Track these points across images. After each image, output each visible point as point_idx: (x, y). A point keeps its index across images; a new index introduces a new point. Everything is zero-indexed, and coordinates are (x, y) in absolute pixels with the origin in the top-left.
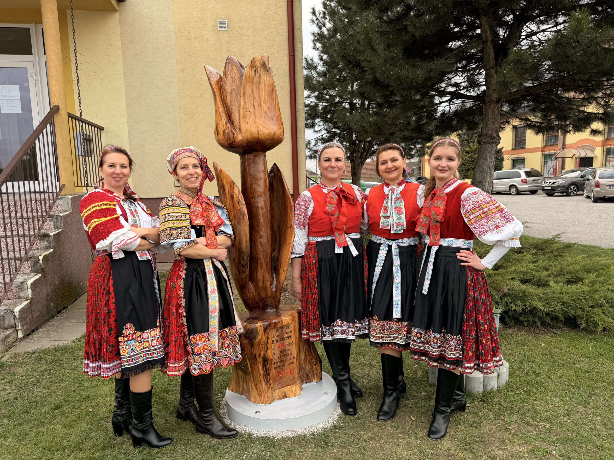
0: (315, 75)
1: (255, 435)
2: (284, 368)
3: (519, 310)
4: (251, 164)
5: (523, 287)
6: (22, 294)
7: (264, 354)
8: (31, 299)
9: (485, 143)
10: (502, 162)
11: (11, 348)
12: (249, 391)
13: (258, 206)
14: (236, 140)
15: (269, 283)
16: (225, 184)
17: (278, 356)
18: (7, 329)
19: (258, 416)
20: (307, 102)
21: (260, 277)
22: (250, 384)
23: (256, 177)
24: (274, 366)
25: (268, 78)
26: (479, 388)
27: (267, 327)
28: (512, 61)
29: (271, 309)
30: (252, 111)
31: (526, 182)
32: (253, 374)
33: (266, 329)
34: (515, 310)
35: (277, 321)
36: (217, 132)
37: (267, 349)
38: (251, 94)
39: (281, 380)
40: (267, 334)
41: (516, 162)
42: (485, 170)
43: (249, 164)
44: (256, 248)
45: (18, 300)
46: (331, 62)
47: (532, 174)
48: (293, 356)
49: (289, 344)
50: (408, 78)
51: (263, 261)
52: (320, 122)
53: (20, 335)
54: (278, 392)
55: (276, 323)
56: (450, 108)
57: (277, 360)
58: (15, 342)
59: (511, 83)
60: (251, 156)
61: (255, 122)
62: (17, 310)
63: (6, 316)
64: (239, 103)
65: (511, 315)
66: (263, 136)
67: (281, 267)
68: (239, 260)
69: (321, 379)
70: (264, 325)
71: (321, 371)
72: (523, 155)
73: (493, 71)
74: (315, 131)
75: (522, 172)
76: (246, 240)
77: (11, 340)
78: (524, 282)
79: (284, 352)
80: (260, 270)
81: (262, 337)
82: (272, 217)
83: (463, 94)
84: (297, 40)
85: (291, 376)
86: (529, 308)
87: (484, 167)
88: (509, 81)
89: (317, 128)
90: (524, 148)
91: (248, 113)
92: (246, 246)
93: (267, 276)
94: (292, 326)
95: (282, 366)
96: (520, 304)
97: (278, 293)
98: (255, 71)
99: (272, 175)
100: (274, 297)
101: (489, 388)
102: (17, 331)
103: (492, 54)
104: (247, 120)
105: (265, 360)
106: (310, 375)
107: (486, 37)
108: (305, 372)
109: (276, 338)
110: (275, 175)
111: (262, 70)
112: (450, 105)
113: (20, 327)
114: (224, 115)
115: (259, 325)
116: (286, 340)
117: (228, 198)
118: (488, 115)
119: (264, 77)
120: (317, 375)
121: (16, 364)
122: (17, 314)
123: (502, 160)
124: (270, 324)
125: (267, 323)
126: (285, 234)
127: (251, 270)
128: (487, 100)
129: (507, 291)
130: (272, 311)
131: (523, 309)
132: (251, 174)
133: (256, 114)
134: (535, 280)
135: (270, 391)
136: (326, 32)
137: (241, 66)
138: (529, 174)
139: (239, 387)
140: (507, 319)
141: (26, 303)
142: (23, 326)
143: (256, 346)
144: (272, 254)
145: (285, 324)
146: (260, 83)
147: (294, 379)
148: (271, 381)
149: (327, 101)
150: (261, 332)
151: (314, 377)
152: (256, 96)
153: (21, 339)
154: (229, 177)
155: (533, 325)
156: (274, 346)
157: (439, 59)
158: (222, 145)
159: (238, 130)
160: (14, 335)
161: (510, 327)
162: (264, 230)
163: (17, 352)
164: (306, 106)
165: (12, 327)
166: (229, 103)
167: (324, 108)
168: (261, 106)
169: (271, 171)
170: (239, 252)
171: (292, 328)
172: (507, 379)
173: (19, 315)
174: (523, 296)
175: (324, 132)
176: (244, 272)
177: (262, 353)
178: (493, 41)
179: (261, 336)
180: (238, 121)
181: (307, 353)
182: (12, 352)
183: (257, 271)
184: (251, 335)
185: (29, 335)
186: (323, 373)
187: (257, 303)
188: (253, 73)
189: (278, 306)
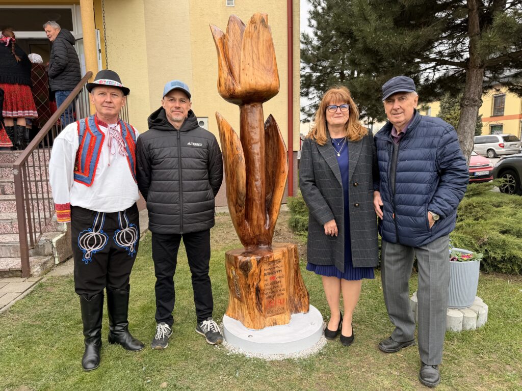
0: (310, 49)
1: (248, 356)
2: (274, 298)
3: (499, 258)
4: (249, 114)
5: (503, 237)
6: (59, 228)
7: (257, 284)
8: (66, 232)
9: (467, 106)
10: (481, 128)
11: (49, 272)
12: (243, 317)
13: (254, 152)
14: (236, 91)
15: (262, 223)
16: (226, 132)
17: (269, 287)
18: (47, 256)
19: (250, 339)
20: (303, 73)
21: (255, 217)
22: (244, 311)
23: (253, 125)
24: (266, 296)
25: (266, 33)
26: (459, 327)
27: (260, 260)
28: (496, 26)
29: (264, 245)
30: (251, 64)
31: (503, 147)
32: (247, 302)
33: (259, 262)
34: (494, 258)
35: (269, 255)
36: (220, 85)
37: (260, 280)
38: (250, 48)
39: (272, 309)
40: (260, 267)
41: (495, 128)
42: (466, 131)
43: (247, 113)
44: (252, 190)
45: (55, 232)
46: (325, 37)
47: (510, 139)
48: (283, 288)
49: (280, 277)
50: (396, 44)
51: (258, 202)
52: (313, 90)
53: (57, 262)
54: (269, 319)
55: (268, 258)
56: (434, 74)
57: (269, 291)
58: (52, 267)
59: (496, 46)
60: (249, 106)
61: (253, 74)
62: (54, 240)
63: (46, 246)
64: (239, 57)
65: (490, 262)
66: (260, 87)
67: (274, 208)
68: (237, 200)
69: (308, 310)
70: (257, 259)
71: (309, 304)
72: (500, 122)
73: (477, 38)
74: (309, 99)
75: (500, 137)
76: (243, 182)
77: (49, 265)
78: (503, 232)
79: (275, 284)
80: (255, 210)
81: (255, 270)
82: (267, 163)
83: (447, 61)
84: (295, 14)
85: (281, 306)
86: (508, 256)
87: (466, 128)
88: (493, 44)
89: (310, 96)
90: (503, 115)
91: (247, 66)
92: (243, 188)
93: (261, 216)
94: (283, 261)
95: (273, 296)
96: (499, 252)
97: (271, 232)
98: (255, 27)
99: (268, 125)
100: (267, 235)
101: (468, 328)
102: (54, 258)
103: (477, 21)
104: (246, 72)
105: (258, 290)
106: (298, 306)
107: (472, 6)
108: (293, 303)
109: (268, 271)
110: (270, 126)
111: (261, 26)
112: (434, 72)
113: (57, 255)
114: (225, 69)
115: (253, 259)
116: (277, 273)
117: (228, 144)
118: (471, 80)
119: (263, 33)
120: (305, 307)
121: (52, 285)
122: (54, 244)
123: (481, 126)
124: (263, 258)
125: (260, 257)
126: (278, 178)
127: (247, 209)
128: (470, 65)
129: (486, 240)
130: (265, 247)
131: (502, 257)
132: (249, 123)
133: (254, 67)
134: (514, 230)
135: (262, 317)
136: (320, 11)
137: (242, 23)
138: (506, 139)
139: (235, 313)
140: (486, 267)
141: (62, 235)
142: (59, 254)
143: (249, 277)
144: (266, 196)
145: (276, 259)
146: (258, 38)
147: (283, 309)
148: (263, 309)
149: (321, 71)
150: (254, 264)
151: (302, 308)
152: (255, 50)
153: (58, 265)
154: (229, 125)
155: (511, 272)
156: (266, 278)
157: (426, 27)
158: (224, 97)
159: (238, 81)
160: (52, 261)
161: (488, 273)
162: (259, 174)
163: (53, 275)
164: (302, 76)
165: (51, 255)
166: (230, 58)
167: (318, 78)
168: (259, 59)
169: (268, 121)
170: (237, 193)
171: (282, 263)
172: (487, 320)
173: (56, 245)
174: (503, 245)
175: (317, 99)
176: (241, 211)
177: (255, 284)
178: (478, 9)
179: (254, 268)
180: (238, 74)
181: (296, 287)
182: (49, 275)
183: (252, 211)
184: (245, 267)
185: (64, 262)
186: (311, 306)
187: (252, 239)
188: (253, 28)
189: (271, 243)
